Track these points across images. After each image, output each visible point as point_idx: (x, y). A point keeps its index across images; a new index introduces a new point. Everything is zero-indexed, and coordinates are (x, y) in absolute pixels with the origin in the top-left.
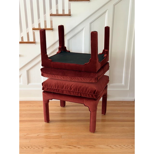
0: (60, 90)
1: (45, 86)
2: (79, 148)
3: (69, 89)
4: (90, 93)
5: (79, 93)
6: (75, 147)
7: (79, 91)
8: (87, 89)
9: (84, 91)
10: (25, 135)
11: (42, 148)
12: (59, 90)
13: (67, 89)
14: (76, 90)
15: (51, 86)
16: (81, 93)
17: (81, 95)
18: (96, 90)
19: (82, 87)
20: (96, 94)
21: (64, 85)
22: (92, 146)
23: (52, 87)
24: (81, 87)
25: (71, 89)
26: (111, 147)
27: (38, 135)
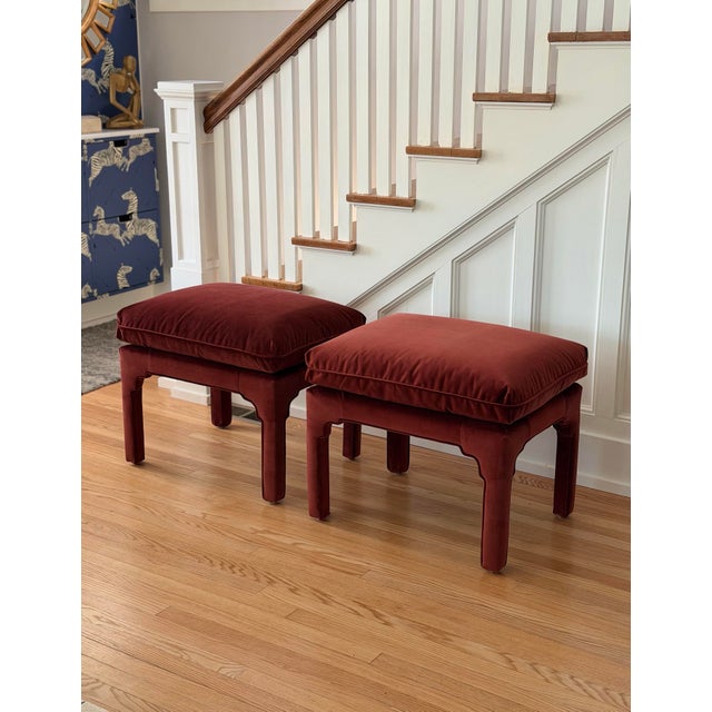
0: (371, 383)
1: (317, 364)
2: (387, 623)
3: (403, 377)
4: (483, 397)
5: (443, 398)
6: (377, 616)
7: (441, 388)
8: (472, 383)
9: (461, 390)
10: (257, 531)
11: (271, 582)
12: (367, 381)
13: (398, 379)
14: (432, 386)
15: (340, 364)
16: (448, 397)
17: (448, 404)
18: (506, 387)
19: (454, 374)
20: (508, 402)
21: (389, 364)
22: (437, 635)
23: (341, 370)
24: (451, 374)
25: (412, 381)
26: (511, 661)
27: (295, 544)
